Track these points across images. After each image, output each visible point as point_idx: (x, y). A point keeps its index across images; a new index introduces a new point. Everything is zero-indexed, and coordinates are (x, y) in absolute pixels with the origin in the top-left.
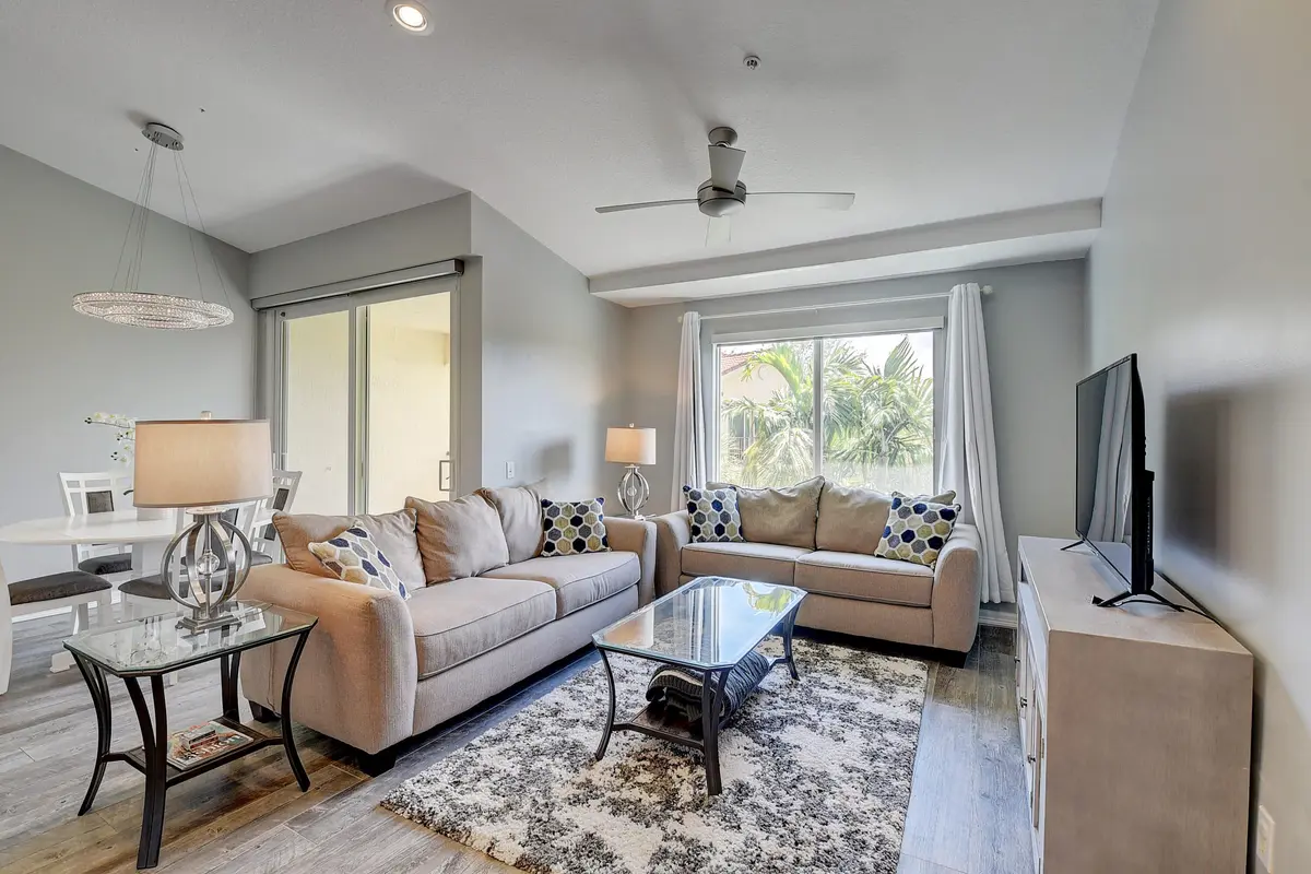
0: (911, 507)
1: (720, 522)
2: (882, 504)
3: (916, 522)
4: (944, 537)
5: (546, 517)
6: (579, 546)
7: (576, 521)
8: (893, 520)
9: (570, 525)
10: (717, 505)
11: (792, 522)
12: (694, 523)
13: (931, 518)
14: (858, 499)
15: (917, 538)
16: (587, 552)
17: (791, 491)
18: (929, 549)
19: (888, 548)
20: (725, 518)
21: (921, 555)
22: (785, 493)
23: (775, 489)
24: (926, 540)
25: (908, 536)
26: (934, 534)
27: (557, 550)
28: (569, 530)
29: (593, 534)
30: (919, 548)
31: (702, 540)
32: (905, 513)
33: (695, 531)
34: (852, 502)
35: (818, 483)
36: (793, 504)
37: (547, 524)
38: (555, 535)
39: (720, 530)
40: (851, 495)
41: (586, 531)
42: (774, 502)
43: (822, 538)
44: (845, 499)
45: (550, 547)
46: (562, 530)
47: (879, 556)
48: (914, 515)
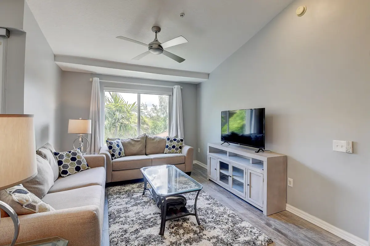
0: (173, 139)
1: (119, 151)
2: (163, 140)
3: (175, 143)
4: (181, 146)
5: (59, 159)
6: (78, 169)
7: (73, 159)
8: (168, 143)
9: (71, 161)
10: (118, 146)
11: (140, 148)
12: (112, 153)
13: (178, 142)
14: (157, 139)
15: (176, 147)
16: (82, 171)
17: (138, 139)
18: (179, 149)
19: (168, 151)
20: (121, 149)
21: (178, 151)
22: (136, 140)
23: (132, 138)
24: (178, 147)
25: (174, 147)
26: (180, 146)
27: (69, 173)
28: (71, 163)
29: (83, 163)
30: (177, 149)
31: (115, 158)
32: (171, 141)
33: (113, 155)
34: (155, 140)
35: (145, 135)
36: (139, 143)
37: (60, 163)
38: (66, 166)
39: (120, 154)
40: (155, 138)
41: (79, 162)
42: (133, 143)
43: (148, 152)
44: (153, 139)
45: (65, 172)
46: (68, 164)
47: (165, 153)
48: (174, 141)
